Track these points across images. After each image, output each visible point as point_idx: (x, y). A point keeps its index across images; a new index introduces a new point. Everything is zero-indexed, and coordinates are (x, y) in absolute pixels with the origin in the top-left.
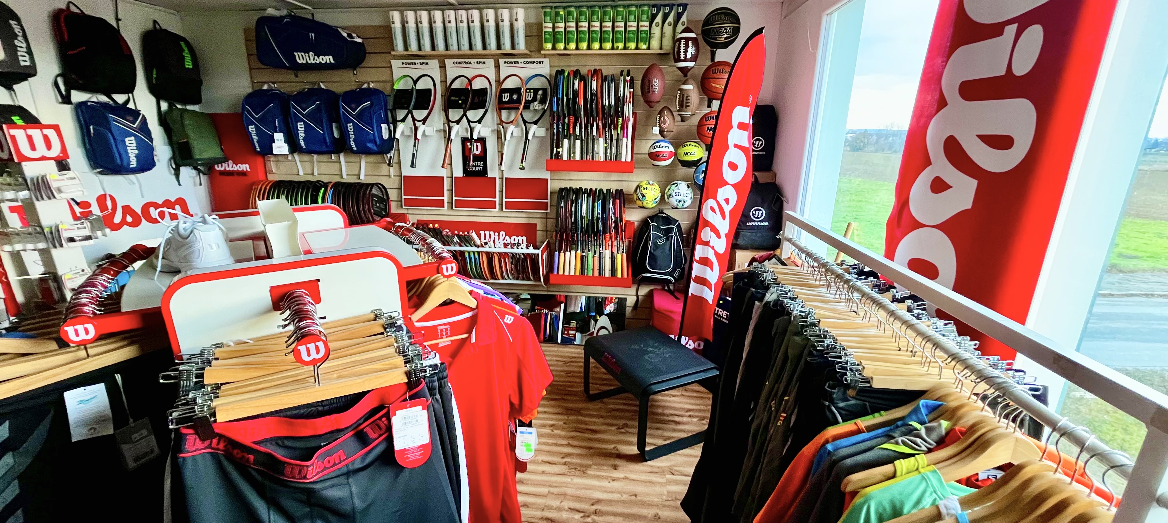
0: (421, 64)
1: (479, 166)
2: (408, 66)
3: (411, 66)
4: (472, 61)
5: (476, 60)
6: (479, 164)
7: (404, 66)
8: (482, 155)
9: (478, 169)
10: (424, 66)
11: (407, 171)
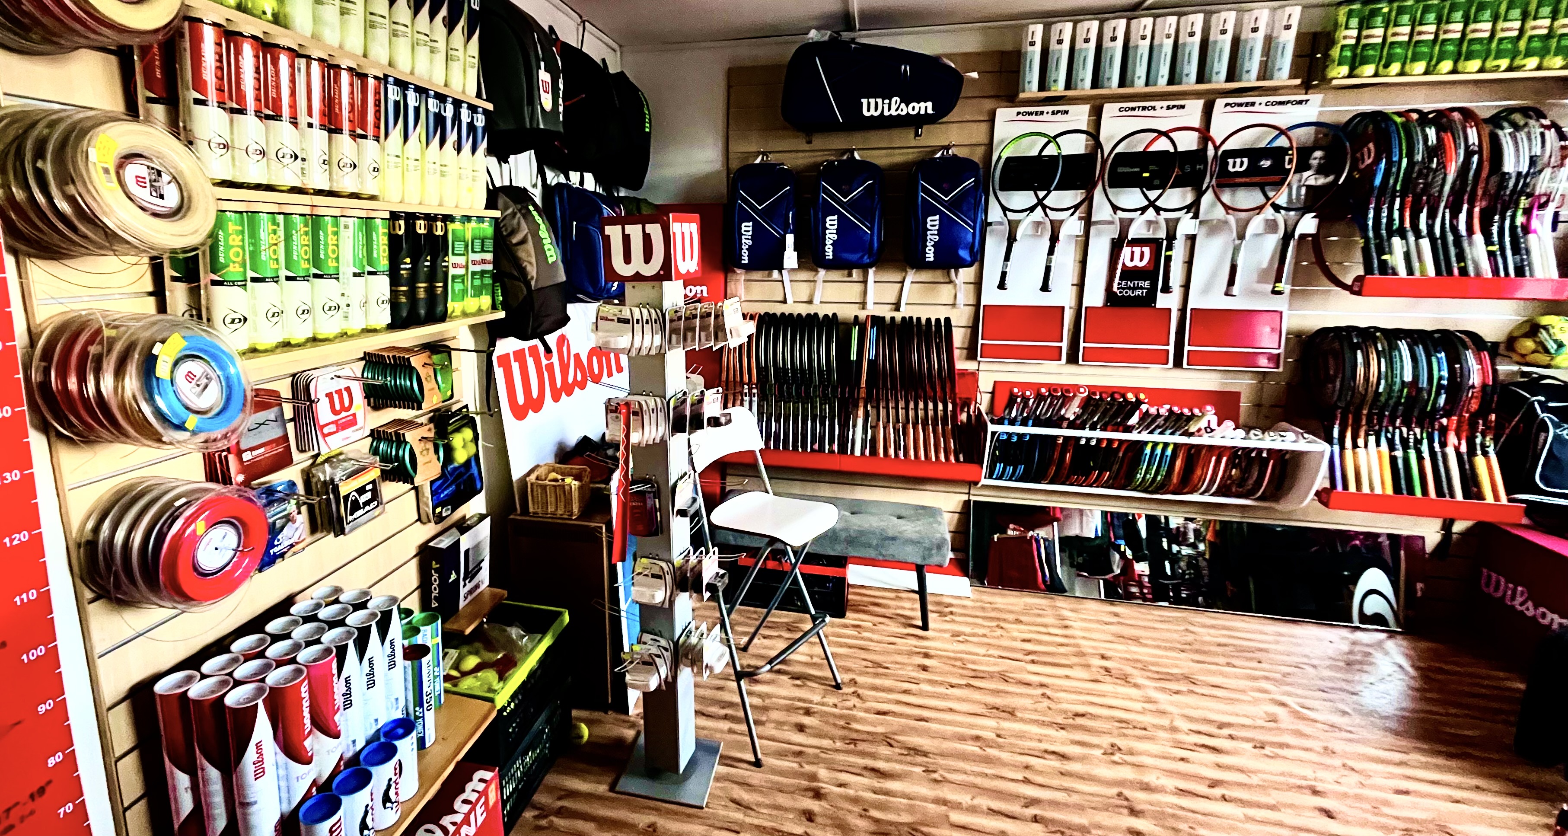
0: (1053, 113)
1: (1142, 288)
2: (1027, 117)
3: (1034, 117)
4: (1158, 104)
5: (1165, 104)
6: (1141, 284)
7: (1020, 117)
8: (1151, 268)
9: (1138, 292)
10: (1059, 117)
11: (991, 296)
